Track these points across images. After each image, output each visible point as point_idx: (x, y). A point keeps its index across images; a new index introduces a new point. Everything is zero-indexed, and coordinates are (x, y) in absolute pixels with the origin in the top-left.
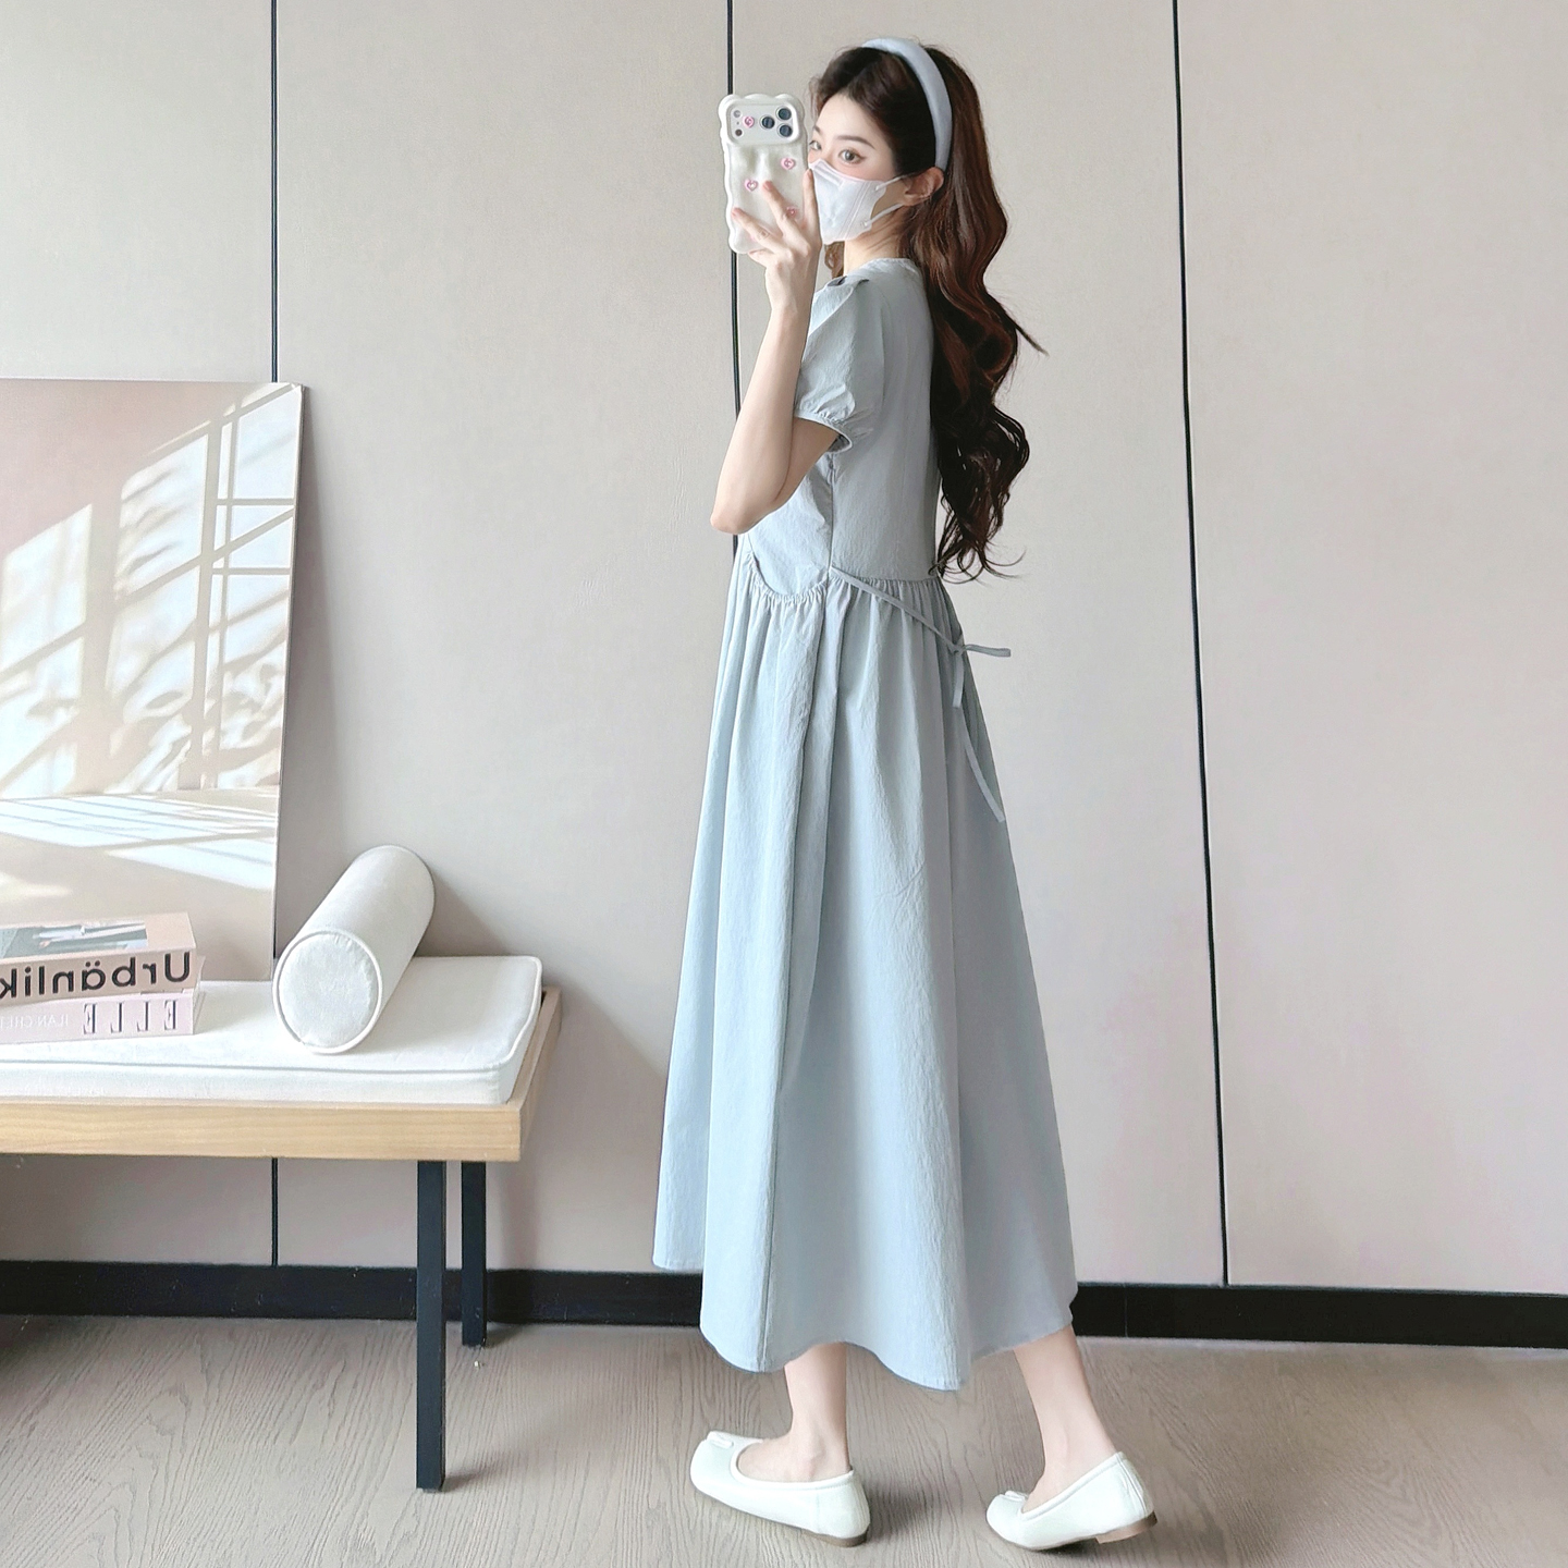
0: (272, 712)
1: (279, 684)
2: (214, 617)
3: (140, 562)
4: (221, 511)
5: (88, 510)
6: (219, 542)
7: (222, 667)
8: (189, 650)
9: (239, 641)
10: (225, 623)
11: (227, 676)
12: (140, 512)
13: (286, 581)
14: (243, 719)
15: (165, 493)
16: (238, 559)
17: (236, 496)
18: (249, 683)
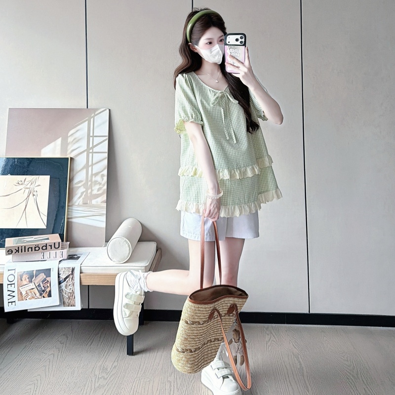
0: (104, 185)
1: (105, 178)
2: (90, 163)
3: (73, 151)
4: (91, 138)
5: (60, 139)
6: (91, 146)
7: (92, 175)
8: (85, 171)
9: (96, 168)
10: (92, 165)
11: (93, 177)
12: (73, 139)
13: (106, 155)
14: (97, 187)
15: (78, 135)
16: (95, 150)
17: (94, 135)
18: (98, 178)
